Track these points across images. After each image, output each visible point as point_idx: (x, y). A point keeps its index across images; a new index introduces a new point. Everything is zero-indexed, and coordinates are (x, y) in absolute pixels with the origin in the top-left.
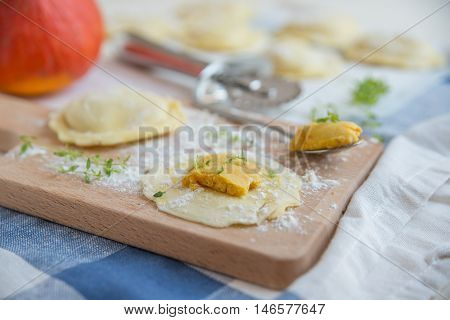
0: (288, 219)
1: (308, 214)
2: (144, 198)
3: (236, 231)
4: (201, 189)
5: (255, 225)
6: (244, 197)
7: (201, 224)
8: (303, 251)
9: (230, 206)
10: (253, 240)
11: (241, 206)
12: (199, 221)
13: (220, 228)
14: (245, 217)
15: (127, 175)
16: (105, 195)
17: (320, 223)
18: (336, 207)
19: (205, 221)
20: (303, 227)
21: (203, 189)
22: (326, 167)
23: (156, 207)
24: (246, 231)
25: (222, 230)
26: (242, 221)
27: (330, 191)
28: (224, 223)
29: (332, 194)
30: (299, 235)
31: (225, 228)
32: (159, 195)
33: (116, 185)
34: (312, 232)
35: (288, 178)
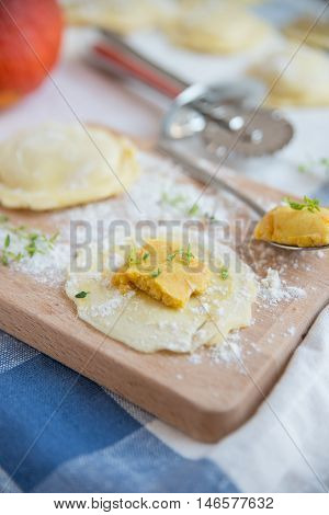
0: (229, 348)
1: (256, 342)
2: (64, 295)
3: (163, 360)
4: (131, 293)
5: (188, 354)
6: (182, 310)
7: (122, 344)
8: (236, 400)
9: (161, 324)
10: (179, 377)
11: (174, 325)
12: (122, 339)
13: (143, 353)
14: (176, 342)
15: (53, 258)
16: (20, 286)
17: (267, 357)
18: (294, 332)
19: (128, 342)
20: (245, 361)
21: (134, 293)
22: (296, 265)
23: (75, 311)
24: (175, 361)
25: (145, 357)
26: (172, 347)
27: (292, 305)
29: (294, 309)
30: (237, 374)
31: (150, 354)
32: (81, 295)
33: (37, 272)
34: (255, 370)
35: (243, 282)
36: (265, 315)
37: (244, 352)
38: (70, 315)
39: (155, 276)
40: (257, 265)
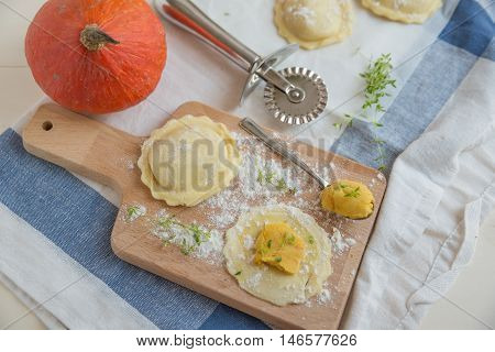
0: (324, 294)
1: (337, 285)
2: (227, 272)
3: (293, 309)
4: (266, 268)
5: (305, 303)
6: (296, 275)
7: (269, 302)
9: (288, 287)
11: (294, 286)
13: (281, 307)
14: (297, 298)
15: (211, 243)
16: (200, 270)
19: (272, 300)
20: (334, 300)
23: (237, 284)
25: (283, 309)
26: (295, 301)
27: (350, 253)
28: (284, 303)
29: (351, 255)
30: (331, 310)
31: (285, 306)
32: (239, 273)
33: (206, 256)
34: (340, 305)
35: (322, 244)
36: (338, 264)
37: (332, 294)
38: (235, 286)
39: (279, 261)
40: (326, 224)
